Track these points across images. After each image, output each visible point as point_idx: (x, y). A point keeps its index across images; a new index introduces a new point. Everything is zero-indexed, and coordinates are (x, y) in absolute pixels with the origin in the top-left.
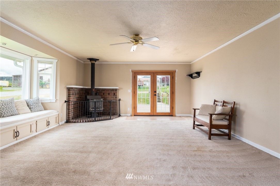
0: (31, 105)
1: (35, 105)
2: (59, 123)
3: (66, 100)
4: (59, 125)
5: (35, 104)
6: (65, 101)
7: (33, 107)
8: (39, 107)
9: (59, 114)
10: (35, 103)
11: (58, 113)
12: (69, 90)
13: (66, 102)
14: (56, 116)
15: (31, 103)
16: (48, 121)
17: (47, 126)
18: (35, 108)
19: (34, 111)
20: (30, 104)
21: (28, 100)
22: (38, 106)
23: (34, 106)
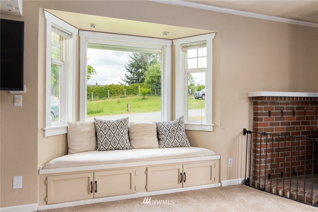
0: (163, 133)
1: (168, 134)
2: (220, 182)
3: (249, 127)
4: (221, 185)
5: (169, 132)
6: (245, 130)
7: (163, 138)
8: (175, 138)
9: (220, 160)
10: (169, 130)
11: (218, 157)
12: (255, 103)
13: (245, 132)
14: (212, 164)
15: (163, 128)
16: (181, 171)
17: (179, 183)
18: (167, 140)
19: (164, 145)
20: (161, 131)
21: (160, 124)
22: (175, 136)
23: (166, 136)
